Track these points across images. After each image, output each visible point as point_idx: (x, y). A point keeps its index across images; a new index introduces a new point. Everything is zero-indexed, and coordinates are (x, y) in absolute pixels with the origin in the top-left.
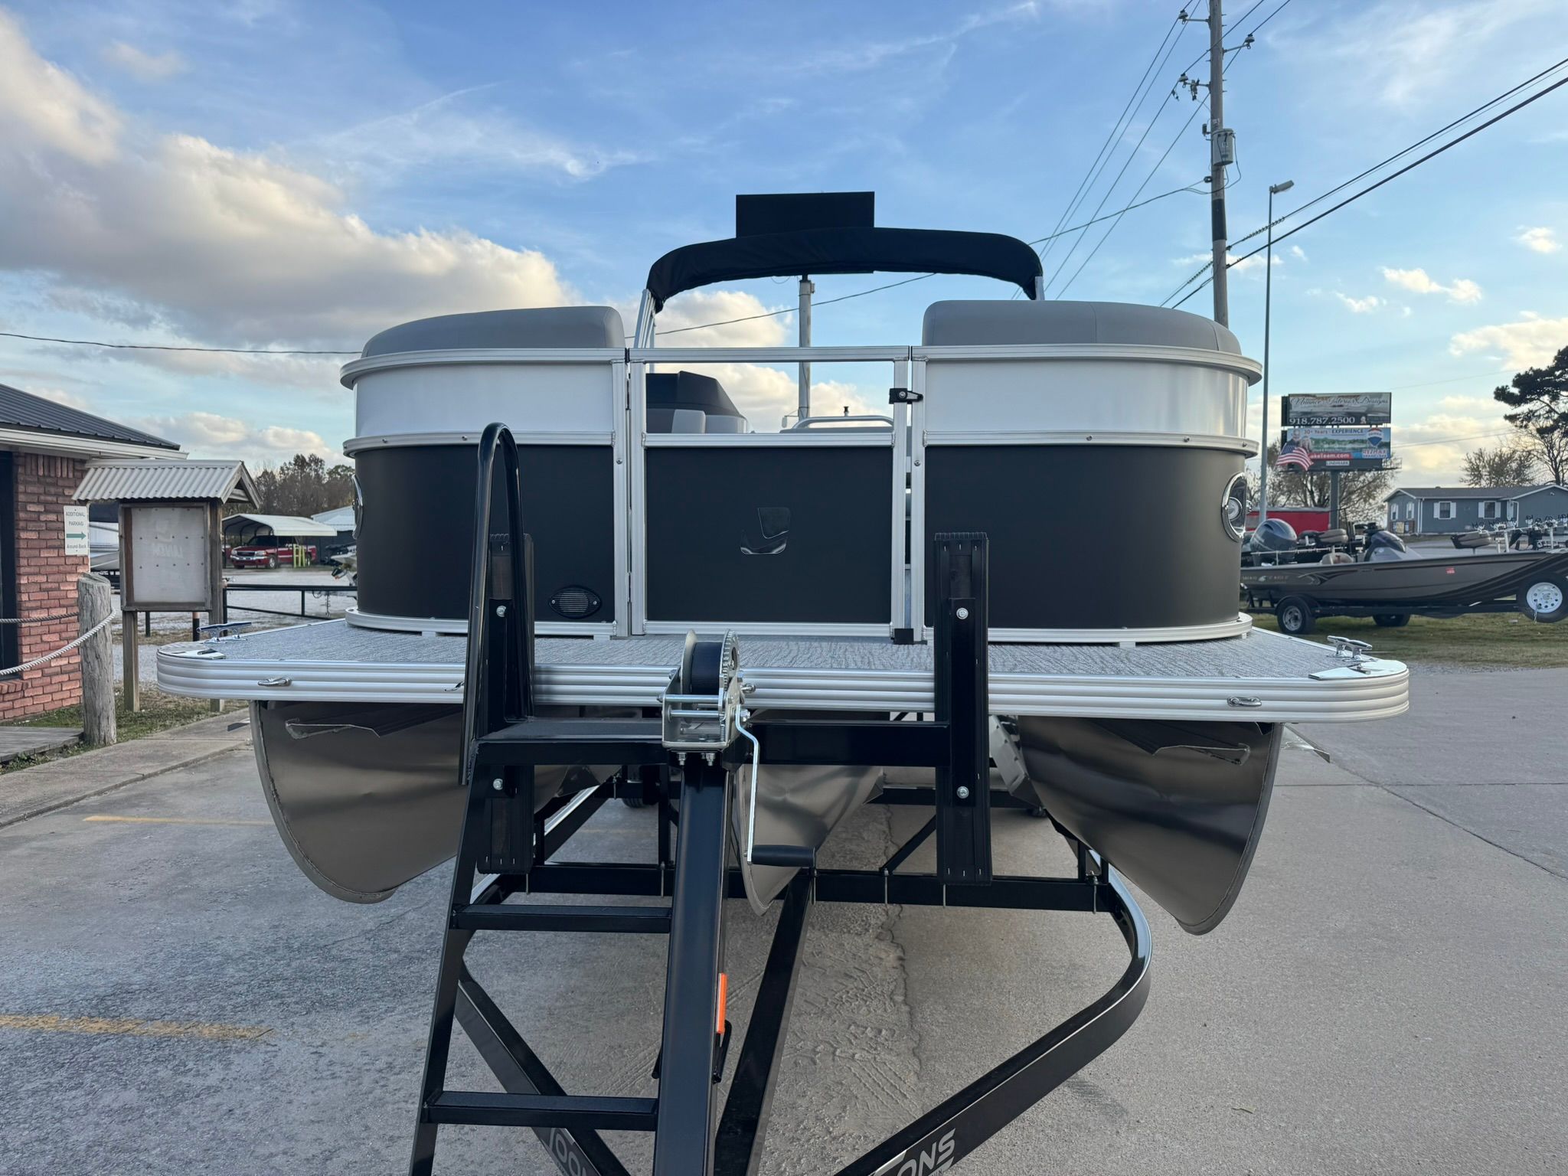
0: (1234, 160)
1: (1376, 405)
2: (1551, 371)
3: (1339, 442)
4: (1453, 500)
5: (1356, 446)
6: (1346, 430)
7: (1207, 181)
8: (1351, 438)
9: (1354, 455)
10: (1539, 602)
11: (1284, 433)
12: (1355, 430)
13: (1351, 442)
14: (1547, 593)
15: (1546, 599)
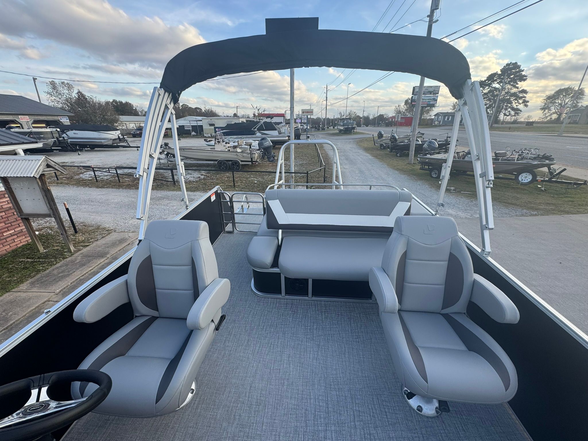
0: (440, 8)
1: (436, 89)
2: (485, 81)
3: (425, 99)
4: (451, 116)
5: (429, 100)
6: (428, 96)
7: (428, 17)
8: (428, 98)
9: (428, 103)
10: (522, 178)
11: (412, 97)
12: (430, 96)
13: (428, 99)
14: (526, 176)
15: (525, 178)
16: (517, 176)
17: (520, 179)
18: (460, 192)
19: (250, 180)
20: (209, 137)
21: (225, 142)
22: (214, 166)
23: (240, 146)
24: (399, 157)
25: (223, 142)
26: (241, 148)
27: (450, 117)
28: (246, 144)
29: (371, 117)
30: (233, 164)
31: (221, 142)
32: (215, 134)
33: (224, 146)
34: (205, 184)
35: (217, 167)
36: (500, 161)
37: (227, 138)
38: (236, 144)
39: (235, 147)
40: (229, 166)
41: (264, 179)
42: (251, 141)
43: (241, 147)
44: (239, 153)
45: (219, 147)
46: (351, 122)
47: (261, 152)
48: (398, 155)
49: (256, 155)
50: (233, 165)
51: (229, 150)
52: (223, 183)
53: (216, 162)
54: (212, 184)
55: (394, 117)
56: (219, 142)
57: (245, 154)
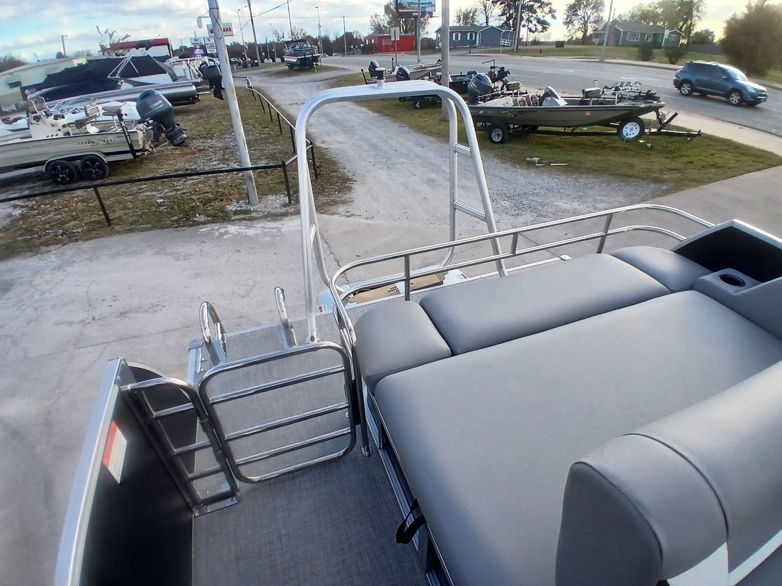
9: (422, 10)
10: (627, 132)
14: (632, 127)
15: (631, 130)
16: (620, 129)
17: (624, 133)
18: (548, 164)
19: (145, 198)
20: (13, 112)
21: (52, 117)
22: (38, 177)
23: (92, 117)
24: (419, 109)
25: (48, 115)
26: (95, 124)
27: (459, 34)
28: (108, 112)
29: (332, 38)
30: (85, 165)
31: (42, 117)
32: (26, 102)
33: (53, 126)
34: (29, 231)
35: (48, 179)
36: (591, 106)
37: (55, 106)
38: (81, 115)
39: (80, 124)
40: (79, 172)
41: (179, 190)
42: (113, 103)
43: (94, 120)
44: (94, 137)
45: (42, 131)
46: (308, 47)
47: (148, 126)
48: (418, 105)
49: (141, 136)
50: (87, 166)
51: (68, 133)
52: (75, 220)
53: (43, 168)
54: (47, 226)
55: (370, 37)
56: (37, 119)
57: (109, 138)
